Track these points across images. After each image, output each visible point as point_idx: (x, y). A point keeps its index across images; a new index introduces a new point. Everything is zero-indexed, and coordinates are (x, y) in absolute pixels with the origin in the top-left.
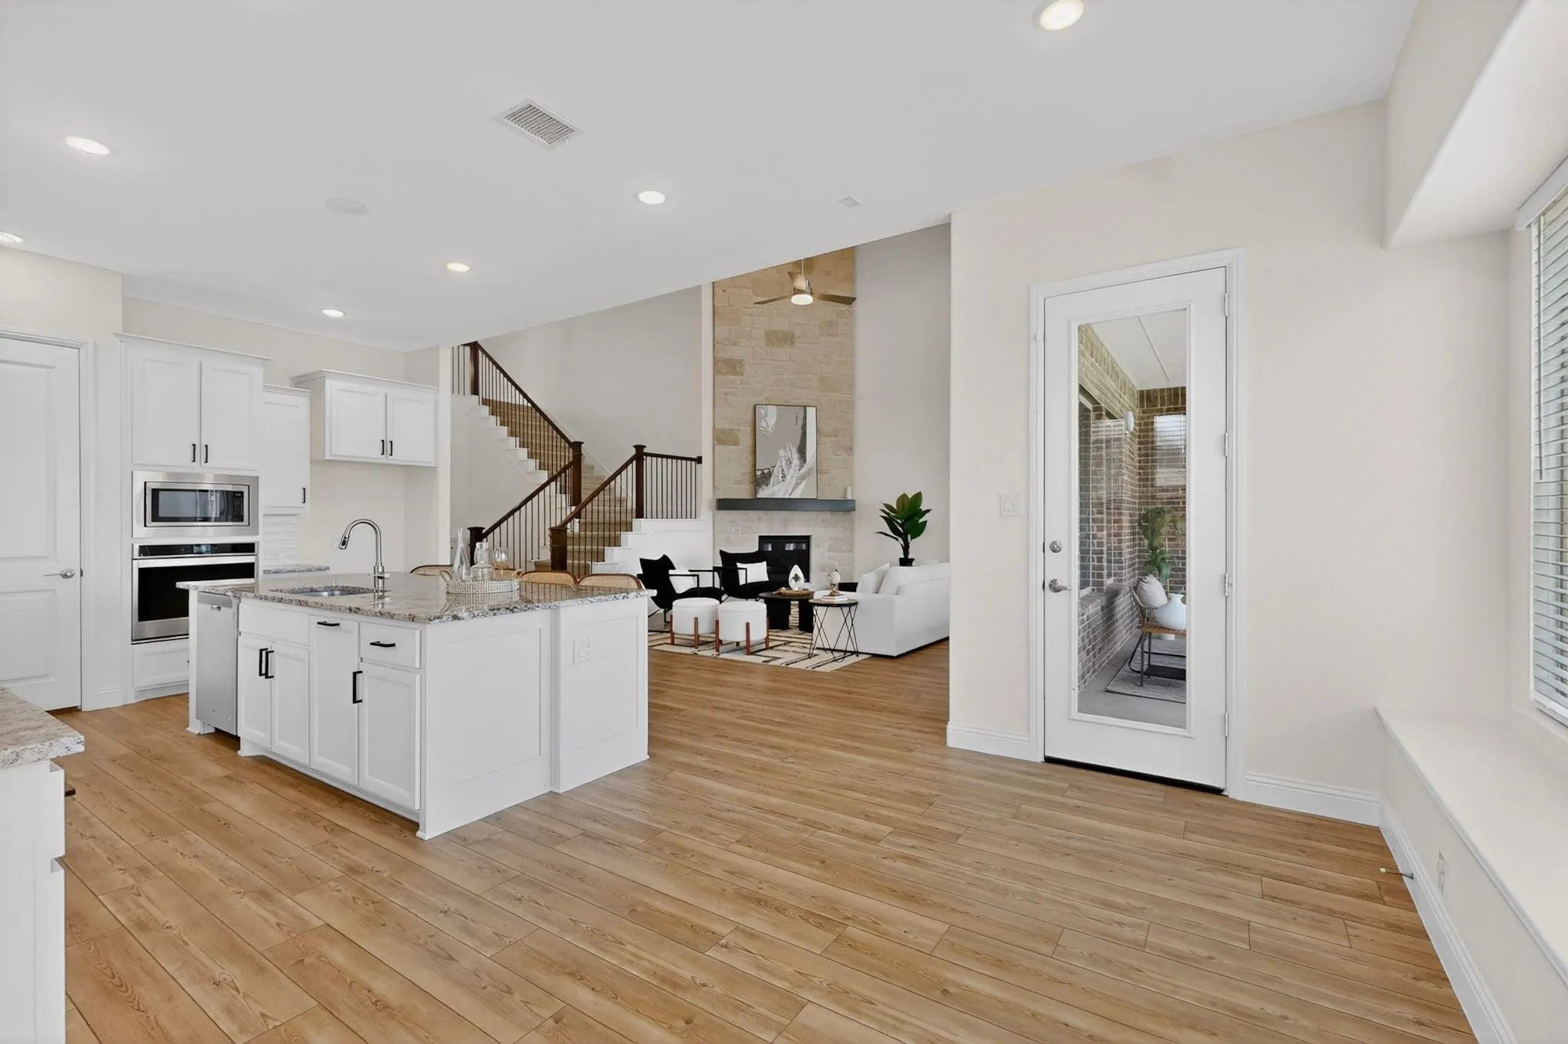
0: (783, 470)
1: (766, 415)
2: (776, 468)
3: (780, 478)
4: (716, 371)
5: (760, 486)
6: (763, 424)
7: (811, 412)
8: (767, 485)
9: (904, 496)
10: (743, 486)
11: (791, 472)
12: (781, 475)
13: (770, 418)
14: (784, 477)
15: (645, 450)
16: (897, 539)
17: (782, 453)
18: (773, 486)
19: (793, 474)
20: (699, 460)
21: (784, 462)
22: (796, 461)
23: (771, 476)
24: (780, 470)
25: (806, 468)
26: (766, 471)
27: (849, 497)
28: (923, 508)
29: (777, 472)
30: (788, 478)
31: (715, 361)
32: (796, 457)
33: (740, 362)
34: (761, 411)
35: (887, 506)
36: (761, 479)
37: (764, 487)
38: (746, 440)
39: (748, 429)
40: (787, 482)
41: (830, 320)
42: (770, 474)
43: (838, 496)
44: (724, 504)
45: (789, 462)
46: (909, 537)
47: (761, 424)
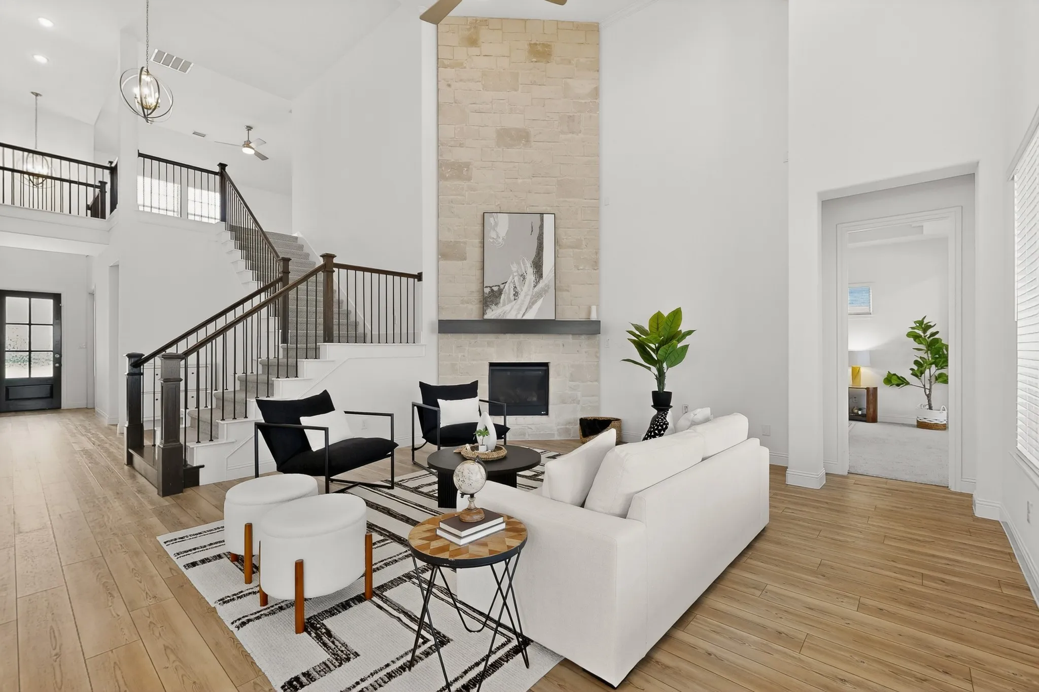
0: (515, 287)
1: (496, 224)
2: (507, 285)
3: (512, 298)
4: (441, 177)
5: (487, 306)
6: (493, 235)
7: (549, 220)
8: (496, 304)
9: (658, 316)
10: (470, 306)
11: (525, 288)
12: (512, 293)
13: (501, 226)
14: (516, 294)
15: (335, 261)
16: (649, 369)
17: (514, 268)
18: (504, 305)
19: (526, 291)
20: (419, 277)
21: (516, 279)
22: (531, 277)
23: (501, 294)
24: (512, 286)
25: (541, 284)
26: (495, 289)
27: (594, 317)
28: (683, 328)
29: (508, 290)
30: (521, 296)
31: (440, 164)
32: (530, 271)
33: (467, 165)
34: (490, 220)
35: (638, 328)
36: (491, 297)
37: (493, 307)
38: (473, 253)
39: (477, 241)
40: (519, 301)
41: (571, 114)
42: (500, 292)
43: (581, 316)
44: (446, 327)
45: (523, 277)
46: (665, 365)
47: (491, 235)
